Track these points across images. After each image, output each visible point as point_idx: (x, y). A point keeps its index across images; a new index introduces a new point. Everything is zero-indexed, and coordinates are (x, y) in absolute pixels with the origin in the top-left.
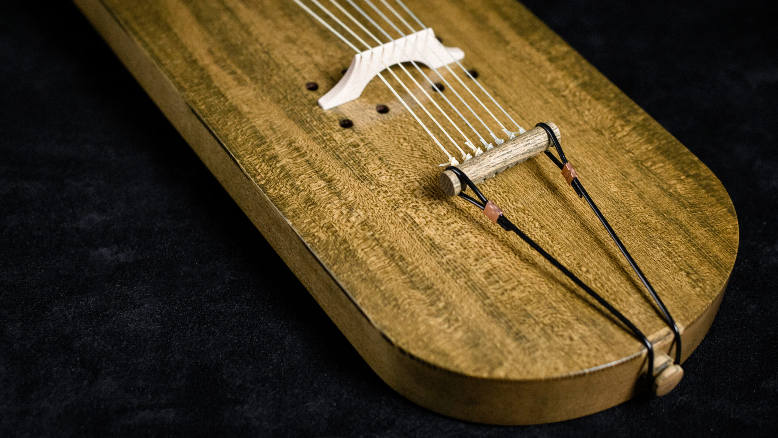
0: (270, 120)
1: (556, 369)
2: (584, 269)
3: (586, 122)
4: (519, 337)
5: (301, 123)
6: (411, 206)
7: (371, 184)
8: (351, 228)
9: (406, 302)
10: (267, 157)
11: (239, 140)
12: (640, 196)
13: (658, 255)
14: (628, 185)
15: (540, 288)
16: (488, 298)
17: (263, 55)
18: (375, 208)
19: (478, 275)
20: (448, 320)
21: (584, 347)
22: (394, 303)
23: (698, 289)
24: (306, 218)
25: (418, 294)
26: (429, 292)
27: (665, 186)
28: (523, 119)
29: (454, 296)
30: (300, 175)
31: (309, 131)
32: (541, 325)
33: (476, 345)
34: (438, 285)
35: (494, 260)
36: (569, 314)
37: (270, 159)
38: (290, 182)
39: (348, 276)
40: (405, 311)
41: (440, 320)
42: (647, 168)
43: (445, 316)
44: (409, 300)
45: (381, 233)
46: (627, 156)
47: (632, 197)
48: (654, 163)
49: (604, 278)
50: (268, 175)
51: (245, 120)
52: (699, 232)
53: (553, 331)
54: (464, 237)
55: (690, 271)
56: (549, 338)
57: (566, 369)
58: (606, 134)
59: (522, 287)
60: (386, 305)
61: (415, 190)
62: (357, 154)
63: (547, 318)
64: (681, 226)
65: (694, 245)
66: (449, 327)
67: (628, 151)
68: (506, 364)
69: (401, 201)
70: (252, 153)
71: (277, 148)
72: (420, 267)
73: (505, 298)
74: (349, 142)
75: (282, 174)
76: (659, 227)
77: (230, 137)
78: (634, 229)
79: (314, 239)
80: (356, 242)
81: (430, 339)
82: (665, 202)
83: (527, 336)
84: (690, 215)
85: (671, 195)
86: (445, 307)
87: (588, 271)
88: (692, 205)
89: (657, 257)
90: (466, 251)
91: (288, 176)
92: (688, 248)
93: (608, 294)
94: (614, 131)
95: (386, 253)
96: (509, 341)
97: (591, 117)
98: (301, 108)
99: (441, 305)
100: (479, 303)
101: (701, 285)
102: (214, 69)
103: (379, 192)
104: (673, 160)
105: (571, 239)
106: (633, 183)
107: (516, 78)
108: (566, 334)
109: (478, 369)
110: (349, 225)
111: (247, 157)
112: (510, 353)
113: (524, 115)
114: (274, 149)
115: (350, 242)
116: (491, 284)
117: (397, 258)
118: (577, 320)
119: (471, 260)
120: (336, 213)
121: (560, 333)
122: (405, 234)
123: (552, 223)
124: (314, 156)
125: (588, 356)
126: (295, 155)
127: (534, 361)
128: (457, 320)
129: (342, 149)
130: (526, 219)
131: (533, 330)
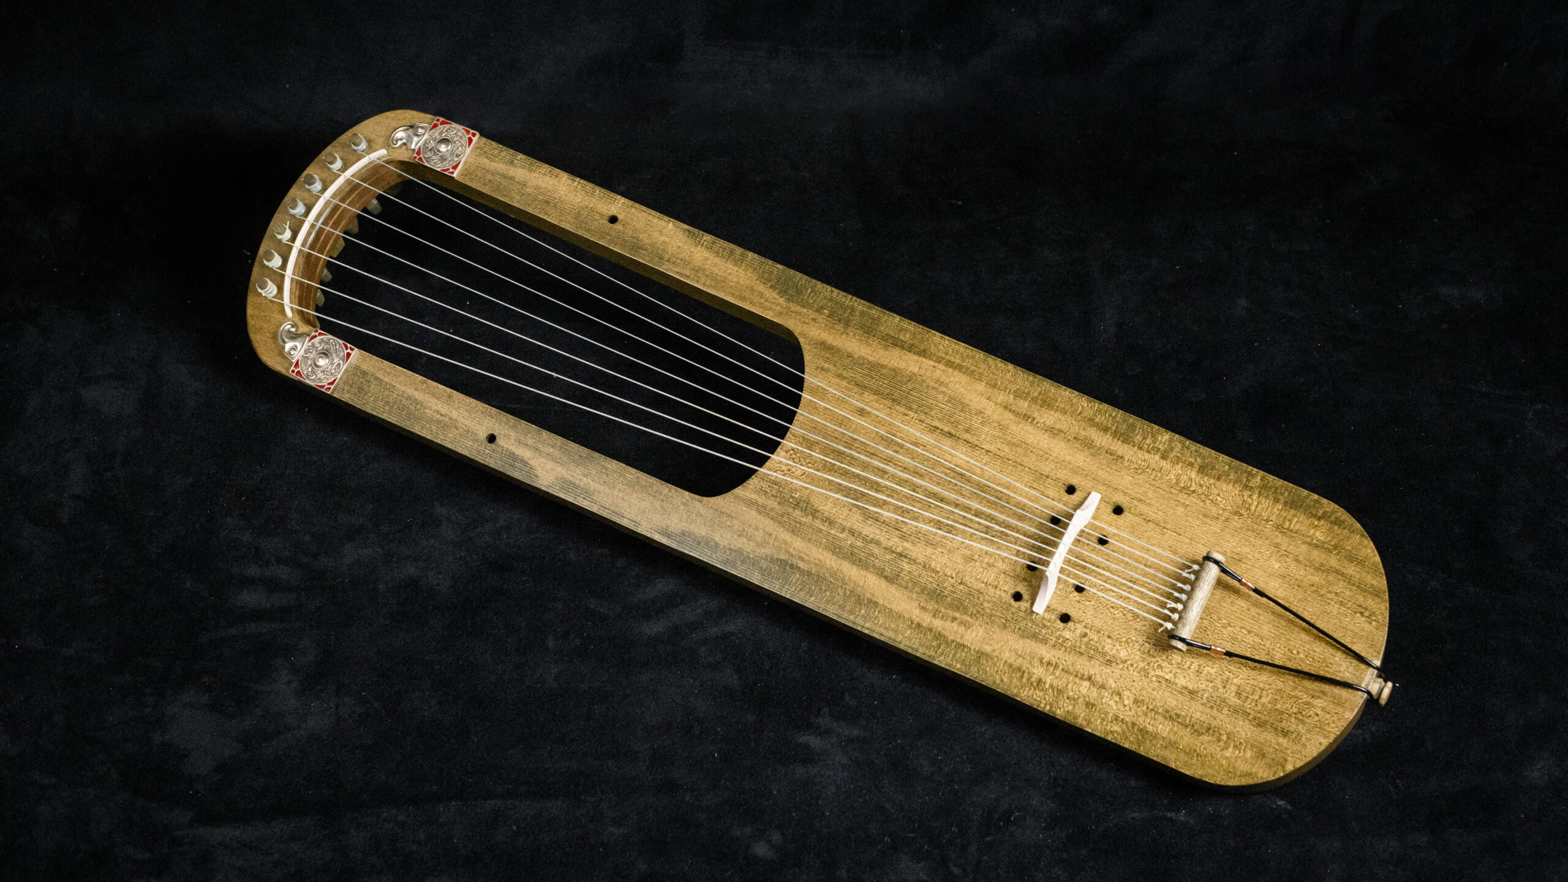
0: (1012, 649)
1: (1321, 744)
2: (1295, 652)
3: (1224, 510)
4: (1285, 733)
5: (1034, 636)
6: (1155, 667)
7: (1117, 663)
8: (1130, 710)
9: (1202, 748)
10: (1035, 684)
11: (1005, 680)
12: (1297, 561)
13: (1335, 608)
14: (1283, 555)
15: (1277, 686)
16: (1249, 714)
17: (961, 587)
18: (1134, 684)
19: (1233, 699)
20: (1235, 747)
21: (1328, 716)
22: (1195, 755)
23: (1374, 623)
24: (1096, 720)
25: (1205, 738)
26: (1211, 732)
27: (1308, 540)
28: (1180, 535)
29: (1228, 726)
30: (1067, 686)
31: (1045, 641)
32: (1294, 716)
33: (1264, 756)
34: (1214, 723)
35: (1235, 681)
36: (1305, 696)
37: (1038, 684)
38: (1065, 696)
39: (1154, 751)
40: (1206, 756)
41: (1230, 750)
42: (1287, 529)
43: (1232, 745)
44: (1203, 746)
45: (1152, 704)
46: (1268, 526)
47: (1293, 567)
48: (1290, 521)
49: (1311, 652)
50: (1047, 699)
51: (996, 659)
52: (1351, 570)
53: (1303, 716)
54: (1205, 672)
55: (1362, 610)
56: (1304, 723)
57: (1326, 740)
58: (1243, 512)
59: (1264, 692)
60: (1192, 759)
61: (1149, 651)
62: (1091, 642)
63: (1294, 707)
64: (1337, 572)
65: (1354, 585)
66: (1240, 752)
67: (1267, 521)
68: (1289, 759)
69: (1147, 667)
70: (1022, 686)
71: (1035, 671)
72: (1194, 715)
73: (1259, 708)
74: (1078, 635)
75: (1055, 692)
76: (1323, 583)
77: (998, 682)
78: (1309, 595)
79: (1113, 735)
80: (1141, 720)
81: (1234, 768)
82: (1317, 556)
83: (1289, 729)
84: (1338, 557)
85: (1316, 546)
86: (1228, 738)
87: (1298, 652)
88: (1336, 547)
89: (1335, 612)
90: (1213, 684)
91: (1060, 692)
92: (1351, 590)
93: (1320, 664)
94: (1247, 506)
95: (1165, 717)
96: (1281, 740)
97: (1224, 501)
98: (1025, 622)
99: (1224, 737)
100: (1247, 722)
101: (1374, 618)
102: (938, 623)
103: (1127, 668)
104: (1302, 510)
105: (1273, 631)
106: (1285, 551)
107: (1150, 494)
108: (1311, 713)
109: (1275, 773)
110: (1127, 708)
111: (1022, 691)
112: (1286, 748)
113: (1178, 530)
114: (1034, 673)
115: (1138, 723)
116: (1245, 702)
117: (1174, 717)
118: (1313, 697)
119: (1221, 690)
120: (1112, 703)
121: (1308, 715)
122: (1167, 694)
123: (1253, 624)
124: (1064, 663)
125: (1334, 722)
126: (1051, 670)
127: (1304, 746)
128: (1241, 743)
129: (1078, 644)
130: (1235, 631)
131: (1291, 722)
